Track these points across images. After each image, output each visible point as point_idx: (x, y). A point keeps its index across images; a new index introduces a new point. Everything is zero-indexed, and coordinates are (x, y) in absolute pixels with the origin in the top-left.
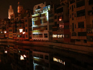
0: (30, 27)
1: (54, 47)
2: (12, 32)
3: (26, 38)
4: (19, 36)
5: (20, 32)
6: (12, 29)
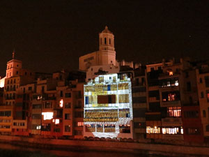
0: (77, 110)
2: (11, 117)
3: (65, 134)
4: (40, 127)
5: (45, 119)
6: (12, 110)
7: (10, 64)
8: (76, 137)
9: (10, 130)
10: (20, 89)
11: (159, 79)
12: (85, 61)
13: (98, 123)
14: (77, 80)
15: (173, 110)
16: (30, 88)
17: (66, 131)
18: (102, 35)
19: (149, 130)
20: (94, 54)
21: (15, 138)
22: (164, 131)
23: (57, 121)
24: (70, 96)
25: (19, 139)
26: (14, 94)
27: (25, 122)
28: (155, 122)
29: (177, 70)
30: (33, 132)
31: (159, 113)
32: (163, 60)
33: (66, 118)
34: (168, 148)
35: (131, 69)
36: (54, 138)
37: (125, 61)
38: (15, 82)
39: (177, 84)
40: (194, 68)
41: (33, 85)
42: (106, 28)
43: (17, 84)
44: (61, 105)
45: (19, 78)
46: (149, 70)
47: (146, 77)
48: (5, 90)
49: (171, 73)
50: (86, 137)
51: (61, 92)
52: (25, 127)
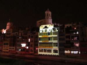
0: (36, 43)
1: (66, 61)
2: (9, 46)
4: (20, 50)
5: (22, 46)
6: (9, 43)
7: (8, 24)
8: (35, 54)
9: (8, 51)
10: (12, 34)
11: (70, 31)
12: (39, 23)
13: (45, 49)
14: (36, 31)
15: (76, 44)
16: (16, 34)
17: (31, 52)
18: (46, 12)
19: (66, 52)
20: (43, 20)
21: (10, 54)
22: (72, 52)
23: (27, 48)
24: (33, 37)
25: (12, 54)
26: (10, 36)
27: (14, 47)
28: (68, 48)
29: (78, 27)
30: (18, 52)
31: (70, 45)
32: (72, 23)
33: (31, 46)
34: (74, 59)
35: (58, 26)
36: (26, 54)
37: (56, 23)
38: (10, 31)
39: (78, 33)
40: (85, 26)
41: (17, 33)
42: (48, 9)
43: (11, 32)
44: (29, 41)
45: (12, 29)
46: (66, 27)
47: (64, 30)
48: (6, 35)
49: (75, 28)
50: (39, 54)
51: (29, 35)
52: (14, 50)
